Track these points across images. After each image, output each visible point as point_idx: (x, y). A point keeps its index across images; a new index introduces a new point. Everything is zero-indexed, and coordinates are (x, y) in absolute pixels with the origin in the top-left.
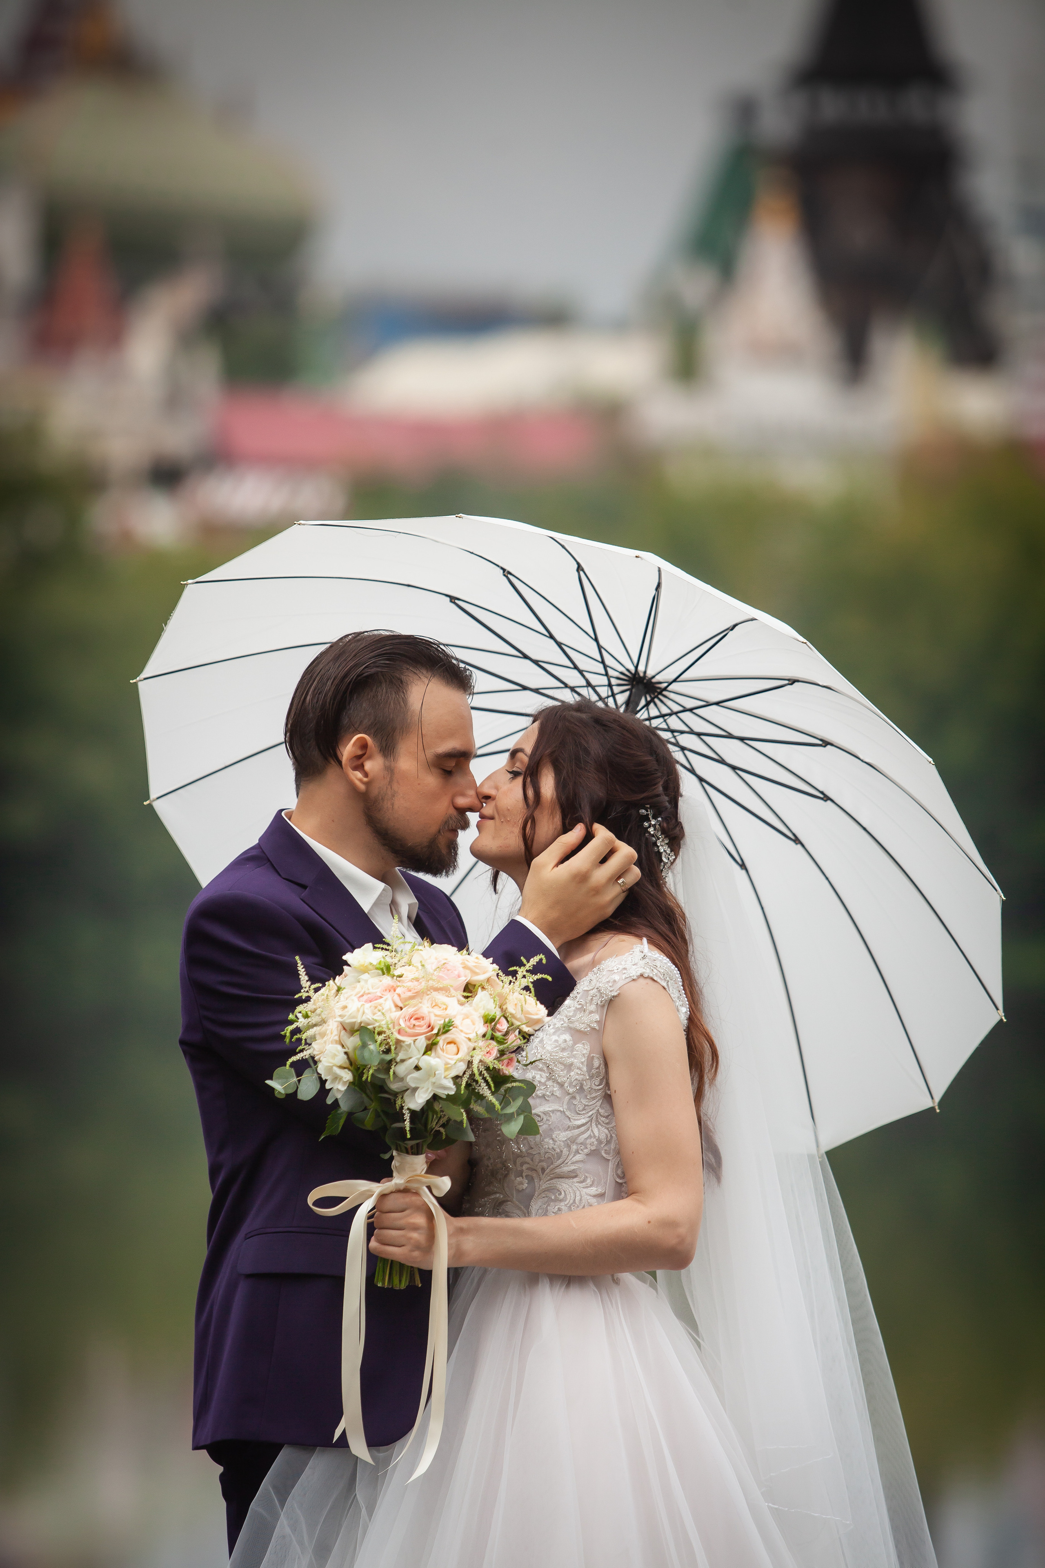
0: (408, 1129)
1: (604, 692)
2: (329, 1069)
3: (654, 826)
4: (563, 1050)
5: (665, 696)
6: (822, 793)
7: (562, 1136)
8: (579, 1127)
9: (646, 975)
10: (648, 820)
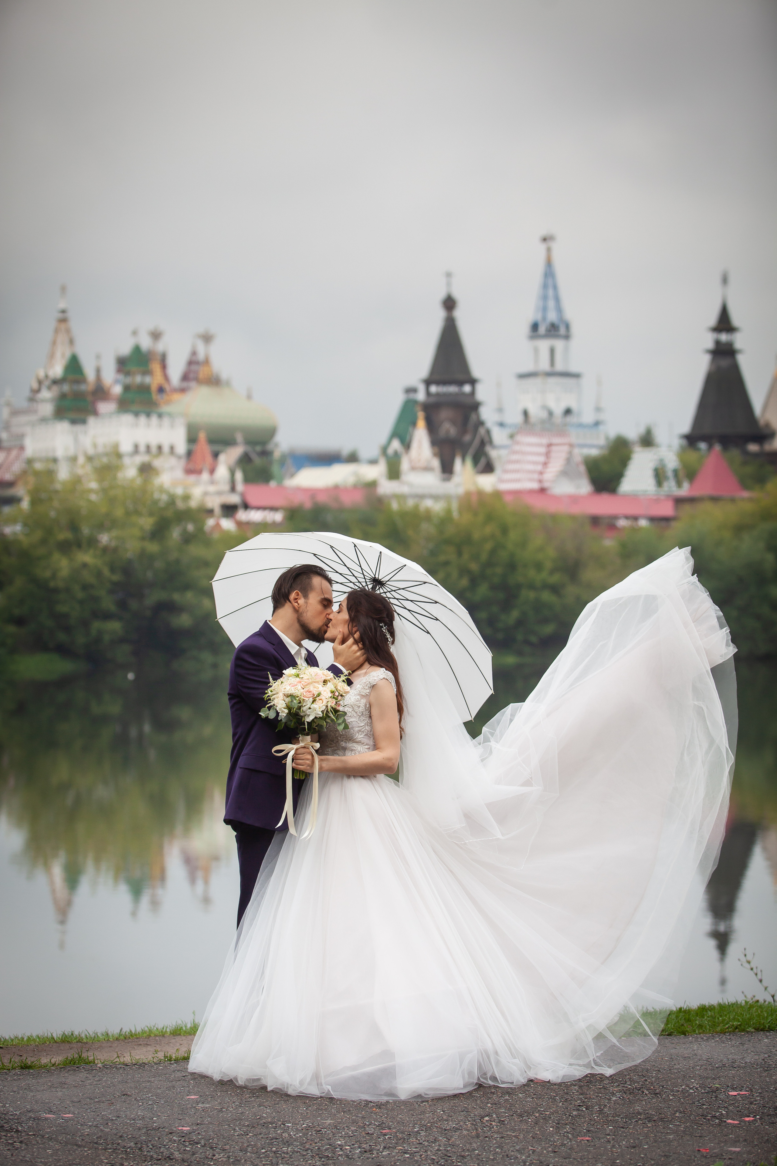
0: (306, 728)
1: (364, 584)
2: (280, 709)
3: (385, 629)
4: (357, 701)
5: (385, 586)
6: (436, 618)
7: (357, 729)
8: (362, 726)
9: (385, 678)
10: (383, 628)
